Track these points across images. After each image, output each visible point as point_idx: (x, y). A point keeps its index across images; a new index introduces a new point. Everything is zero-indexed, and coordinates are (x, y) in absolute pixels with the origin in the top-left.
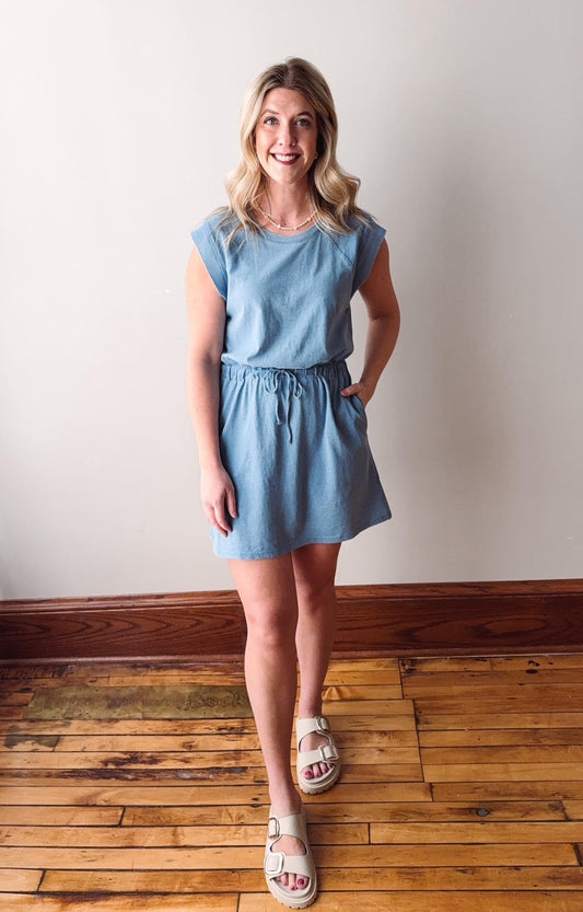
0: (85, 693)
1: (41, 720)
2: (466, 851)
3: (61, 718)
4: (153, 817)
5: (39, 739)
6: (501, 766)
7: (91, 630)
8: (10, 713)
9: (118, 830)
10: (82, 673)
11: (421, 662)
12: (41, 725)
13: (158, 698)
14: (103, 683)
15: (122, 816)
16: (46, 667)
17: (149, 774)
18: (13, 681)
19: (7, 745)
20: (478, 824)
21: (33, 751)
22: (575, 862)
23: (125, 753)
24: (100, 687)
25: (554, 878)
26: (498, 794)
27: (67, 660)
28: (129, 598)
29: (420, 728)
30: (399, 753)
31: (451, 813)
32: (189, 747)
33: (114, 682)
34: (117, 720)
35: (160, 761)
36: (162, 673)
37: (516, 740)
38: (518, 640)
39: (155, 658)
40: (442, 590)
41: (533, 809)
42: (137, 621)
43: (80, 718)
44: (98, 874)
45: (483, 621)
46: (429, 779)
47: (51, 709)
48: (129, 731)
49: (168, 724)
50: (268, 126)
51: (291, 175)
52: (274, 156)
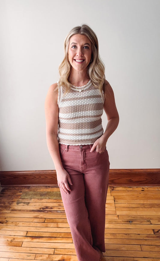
0: (35, 193)
1: (24, 199)
2: (126, 230)
3: (29, 198)
4: (52, 221)
5: (24, 203)
6: (135, 212)
7: (36, 178)
8: (17, 197)
9: (44, 223)
10: (34, 188)
11: (115, 188)
12: (25, 200)
13: (52, 194)
14: (39, 190)
15: (45, 220)
17: (50, 211)
18: (18, 190)
19: (17, 204)
20: (130, 225)
21: (23, 205)
22: (153, 233)
23: (45, 206)
24: (38, 192)
25: (148, 237)
26: (134, 218)
27: (31, 185)
28: (45, 171)
29: (115, 203)
30: (110, 208)
31: (123, 222)
32: (60, 205)
33: (41, 190)
34: (43, 199)
35: (53, 208)
36: (53, 188)
37: (139, 206)
38: (139, 183)
39: (51, 185)
40: (121, 170)
41: (142, 222)
42: (47, 176)
43: (34, 198)
44: (40, 233)
45: (131, 178)
46: (117, 214)
47: (27, 196)
48: (45, 202)
49: (55, 200)
50: (73, 49)
51: (81, 67)
52: (75, 60)
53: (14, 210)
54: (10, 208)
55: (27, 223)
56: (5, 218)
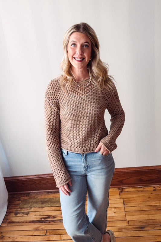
0: (35, 200)
2: (138, 238)
3: (29, 207)
4: (55, 232)
5: (23, 213)
6: (147, 215)
7: (36, 184)
8: (16, 206)
9: (45, 236)
10: (34, 195)
11: (125, 189)
12: (24, 209)
13: (55, 201)
14: (40, 197)
15: (46, 232)
16: (24, 194)
17: (53, 221)
18: (16, 198)
19: (15, 215)
20: (141, 231)
21: (22, 216)
23: (46, 216)
24: (39, 199)
26: (146, 223)
27: (31, 192)
28: (46, 175)
29: (125, 206)
30: (120, 213)
31: (134, 229)
33: (43, 197)
34: (44, 207)
35: (56, 218)
36: (55, 194)
37: (151, 208)
38: (150, 182)
39: (53, 190)
40: (129, 169)
41: (155, 227)
42: (48, 181)
43: (34, 207)
45: (141, 177)
46: (128, 220)
47: (26, 205)
48: (47, 210)
49: (58, 208)
50: (72, 47)
51: (81, 65)
52: (75, 58)
53: (11, 223)
54: (7, 221)
55: (26, 237)
56: (2, 233)
